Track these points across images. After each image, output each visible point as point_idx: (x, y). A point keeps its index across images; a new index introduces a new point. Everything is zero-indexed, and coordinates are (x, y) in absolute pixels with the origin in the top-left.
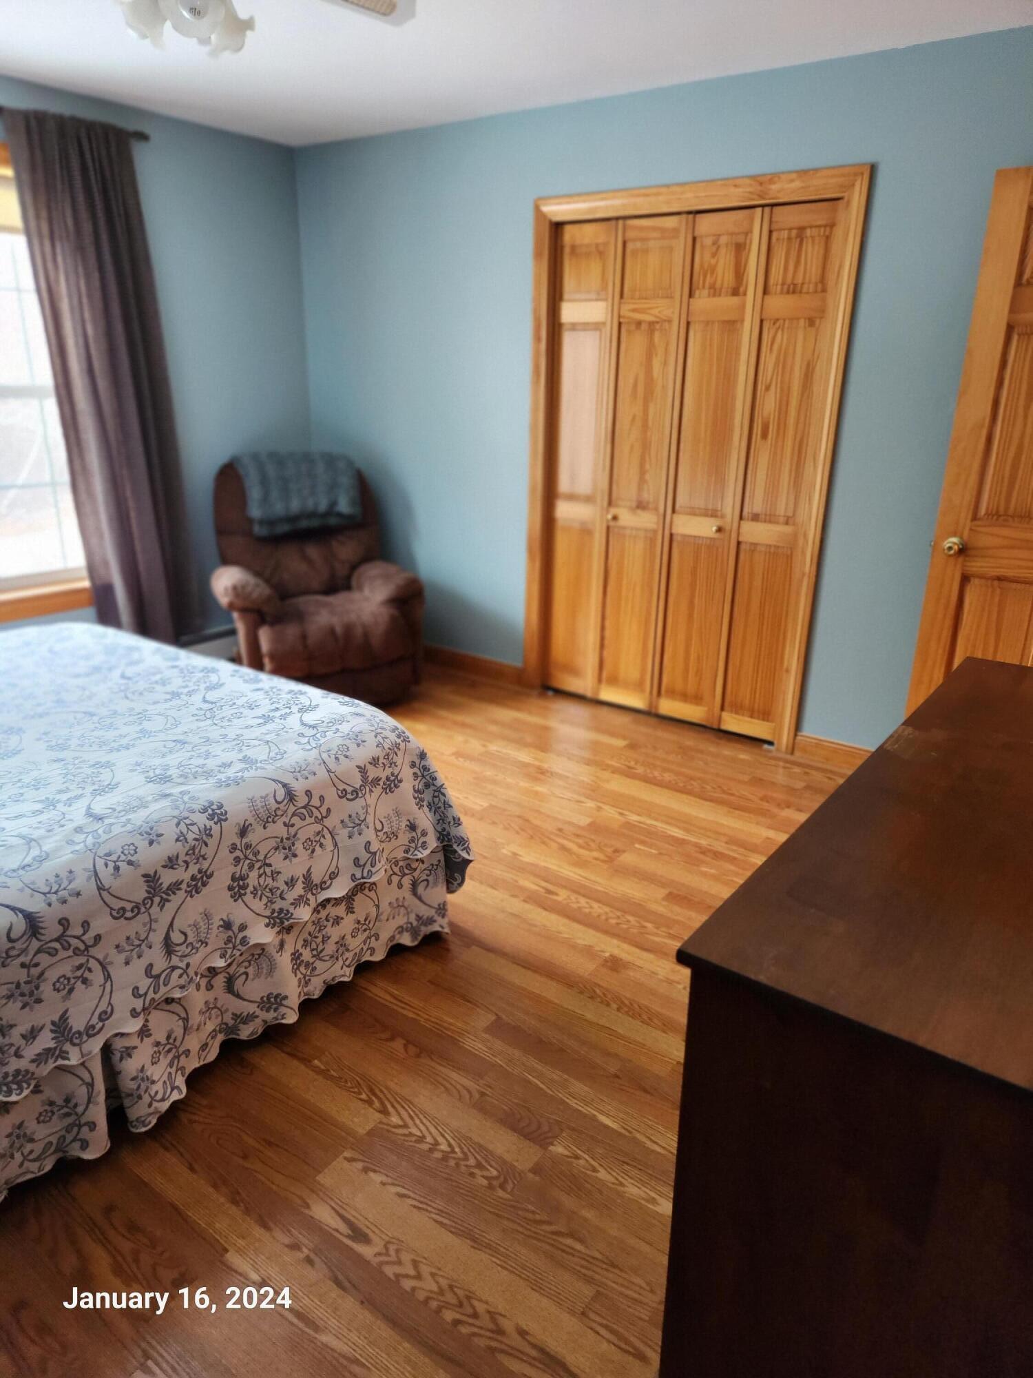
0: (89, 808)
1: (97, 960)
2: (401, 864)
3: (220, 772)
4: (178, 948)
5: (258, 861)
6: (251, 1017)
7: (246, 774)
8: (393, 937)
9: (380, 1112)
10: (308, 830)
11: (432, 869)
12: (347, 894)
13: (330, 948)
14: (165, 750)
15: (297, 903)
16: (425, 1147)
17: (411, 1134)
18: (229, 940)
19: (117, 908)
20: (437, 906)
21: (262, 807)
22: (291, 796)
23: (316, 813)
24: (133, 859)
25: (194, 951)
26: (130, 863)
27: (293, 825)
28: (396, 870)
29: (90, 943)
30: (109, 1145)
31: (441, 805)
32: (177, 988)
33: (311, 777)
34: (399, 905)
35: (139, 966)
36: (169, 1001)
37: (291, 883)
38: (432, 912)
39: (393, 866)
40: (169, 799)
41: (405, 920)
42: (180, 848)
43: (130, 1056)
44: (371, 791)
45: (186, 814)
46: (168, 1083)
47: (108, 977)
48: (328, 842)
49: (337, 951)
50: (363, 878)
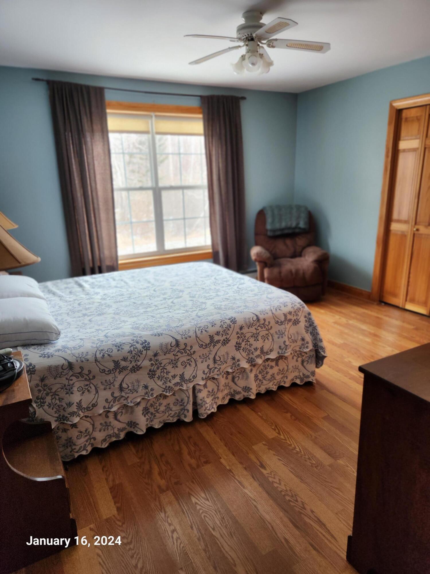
0: (197, 313)
1: (194, 359)
2: (298, 352)
3: (237, 308)
4: (217, 362)
5: (245, 339)
6: (239, 393)
7: (245, 310)
8: (293, 380)
9: (278, 433)
10: (263, 332)
11: (310, 357)
12: (276, 358)
13: (269, 376)
14: (222, 301)
15: (258, 356)
16: (290, 448)
17: (287, 443)
18: (234, 364)
19: (201, 344)
20: (311, 372)
21: (248, 321)
22: (258, 319)
23: (267, 327)
24: (207, 330)
25: (222, 364)
26: (206, 331)
27: (258, 330)
28: (296, 354)
29: (192, 353)
30: (192, 419)
31: (315, 334)
32: (216, 375)
33: (266, 315)
34: (296, 368)
35: (205, 364)
36: (214, 378)
37: (256, 349)
38: (309, 374)
39: (295, 353)
40: (220, 314)
41: (298, 374)
42: (221, 329)
43: (200, 392)
44: (288, 323)
45: (224, 319)
46: (211, 405)
47: (196, 365)
48: (270, 338)
49: (271, 378)
50: (282, 353)
